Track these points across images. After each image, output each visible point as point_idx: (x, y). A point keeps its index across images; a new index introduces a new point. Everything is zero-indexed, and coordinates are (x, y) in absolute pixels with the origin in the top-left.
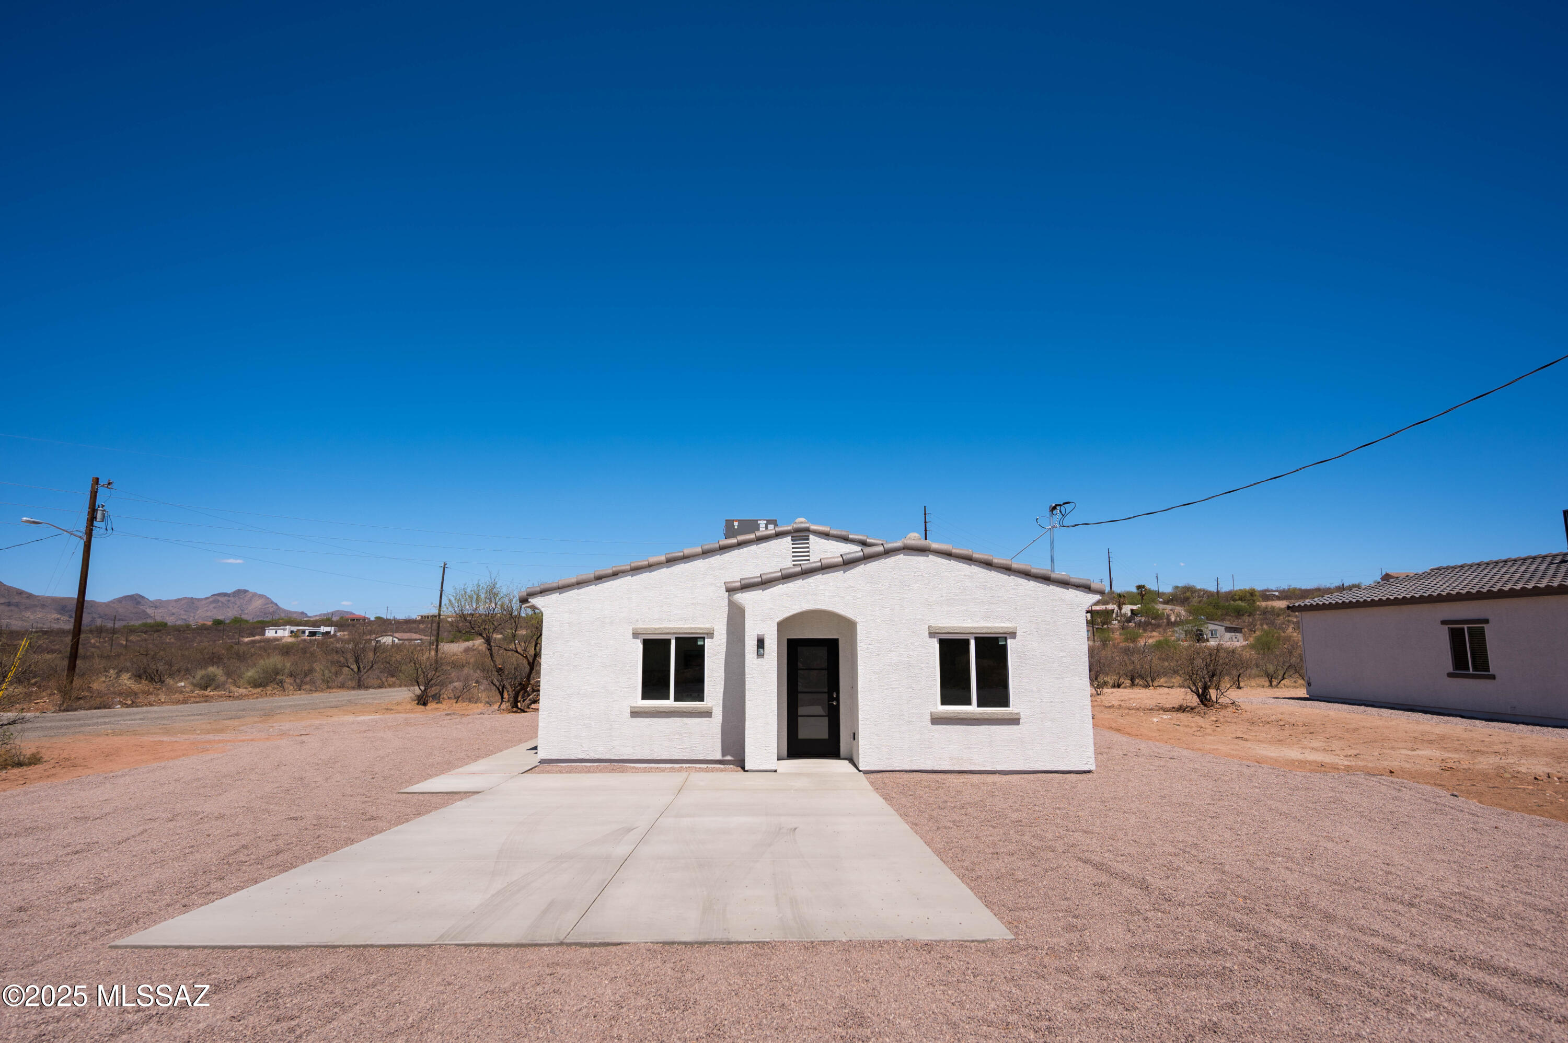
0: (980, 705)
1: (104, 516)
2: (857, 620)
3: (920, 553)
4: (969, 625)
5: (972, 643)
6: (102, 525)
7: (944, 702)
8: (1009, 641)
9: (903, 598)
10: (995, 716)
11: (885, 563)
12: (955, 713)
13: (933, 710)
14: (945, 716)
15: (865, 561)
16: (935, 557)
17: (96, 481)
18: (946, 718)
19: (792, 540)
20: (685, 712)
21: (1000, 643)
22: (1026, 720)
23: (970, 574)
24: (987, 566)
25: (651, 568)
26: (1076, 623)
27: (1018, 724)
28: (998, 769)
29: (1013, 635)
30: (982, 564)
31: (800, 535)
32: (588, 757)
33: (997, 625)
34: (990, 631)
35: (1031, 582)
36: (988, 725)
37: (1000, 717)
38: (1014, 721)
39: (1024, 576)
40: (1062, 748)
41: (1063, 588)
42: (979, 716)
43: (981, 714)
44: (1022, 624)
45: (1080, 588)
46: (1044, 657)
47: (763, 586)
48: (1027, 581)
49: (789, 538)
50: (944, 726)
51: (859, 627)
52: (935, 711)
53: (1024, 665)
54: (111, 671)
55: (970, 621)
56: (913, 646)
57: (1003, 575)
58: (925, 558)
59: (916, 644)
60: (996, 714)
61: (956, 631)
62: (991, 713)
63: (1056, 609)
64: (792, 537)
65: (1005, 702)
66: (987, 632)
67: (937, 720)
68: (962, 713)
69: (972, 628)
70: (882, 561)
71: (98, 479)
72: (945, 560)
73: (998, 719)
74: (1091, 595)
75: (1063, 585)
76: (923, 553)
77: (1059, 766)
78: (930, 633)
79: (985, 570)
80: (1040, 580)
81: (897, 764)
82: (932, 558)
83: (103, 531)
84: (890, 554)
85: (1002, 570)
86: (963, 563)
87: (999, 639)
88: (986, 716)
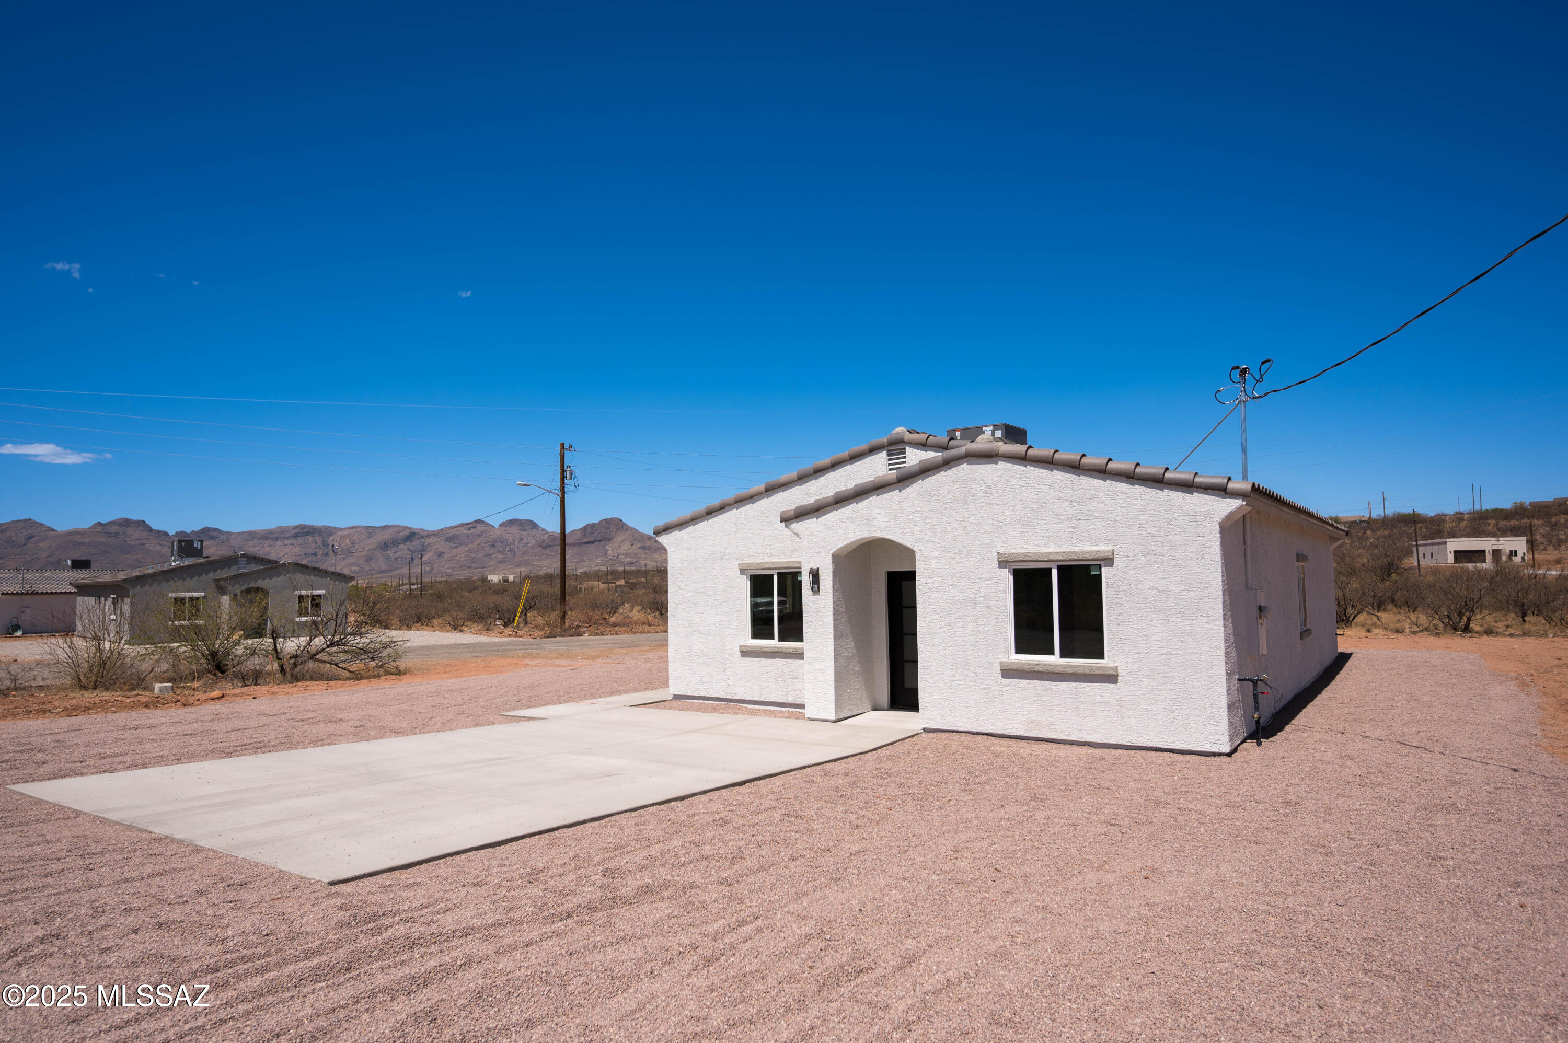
0: (1063, 655)
1: (571, 474)
2: (915, 549)
3: (986, 460)
4: (1050, 550)
5: (1055, 573)
6: (572, 482)
7: (1019, 650)
8: (1103, 569)
9: (967, 518)
10: (1081, 671)
11: (946, 476)
12: (1029, 664)
13: (1003, 660)
14: (1016, 667)
15: (922, 476)
16: (1007, 464)
17: (563, 445)
18: (1017, 670)
19: (889, 455)
20: (786, 653)
21: (1092, 573)
22: (1126, 677)
23: (1050, 482)
24: (1074, 470)
25: (753, 499)
26: (1204, 543)
27: (1116, 682)
28: (1087, 740)
29: (1109, 561)
30: (1067, 468)
31: (895, 447)
32: (708, 695)
33: (1087, 549)
34: (1074, 557)
35: (1136, 486)
36: (1075, 681)
37: (1087, 672)
38: (1111, 678)
39: (1125, 479)
40: (1178, 718)
41: (1184, 492)
42: (1060, 670)
43: (1062, 666)
44: (1122, 546)
45: (1211, 491)
46: (1154, 592)
47: (817, 514)
48: (1129, 486)
49: (884, 453)
50: (1018, 681)
51: (917, 557)
52: (1006, 660)
53: (1124, 602)
54: (626, 605)
55: (1051, 545)
56: (979, 578)
57: (1096, 480)
58: (993, 465)
59: (983, 576)
60: (1083, 667)
61: (1030, 559)
62: (1075, 666)
63: (1171, 523)
64: (888, 451)
65: (1098, 652)
66: (1071, 558)
67: (1009, 672)
68: (1038, 665)
69: (1051, 553)
70: (943, 474)
71: (563, 444)
72: (1018, 467)
73: (1084, 674)
74: (1228, 500)
75: (1185, 488)
76: (990, 460)
77: (1173, 743)
78: (999, 562)
79: (1072, 476)
80: (1150, 483)
81: (961, 724)
82: (1002, 464)
83: (573, 488)
84: (952, 464)
85: (1095, 473)
86: (1043, 468)
87: (1091, 567)
88: (1069, 670)
